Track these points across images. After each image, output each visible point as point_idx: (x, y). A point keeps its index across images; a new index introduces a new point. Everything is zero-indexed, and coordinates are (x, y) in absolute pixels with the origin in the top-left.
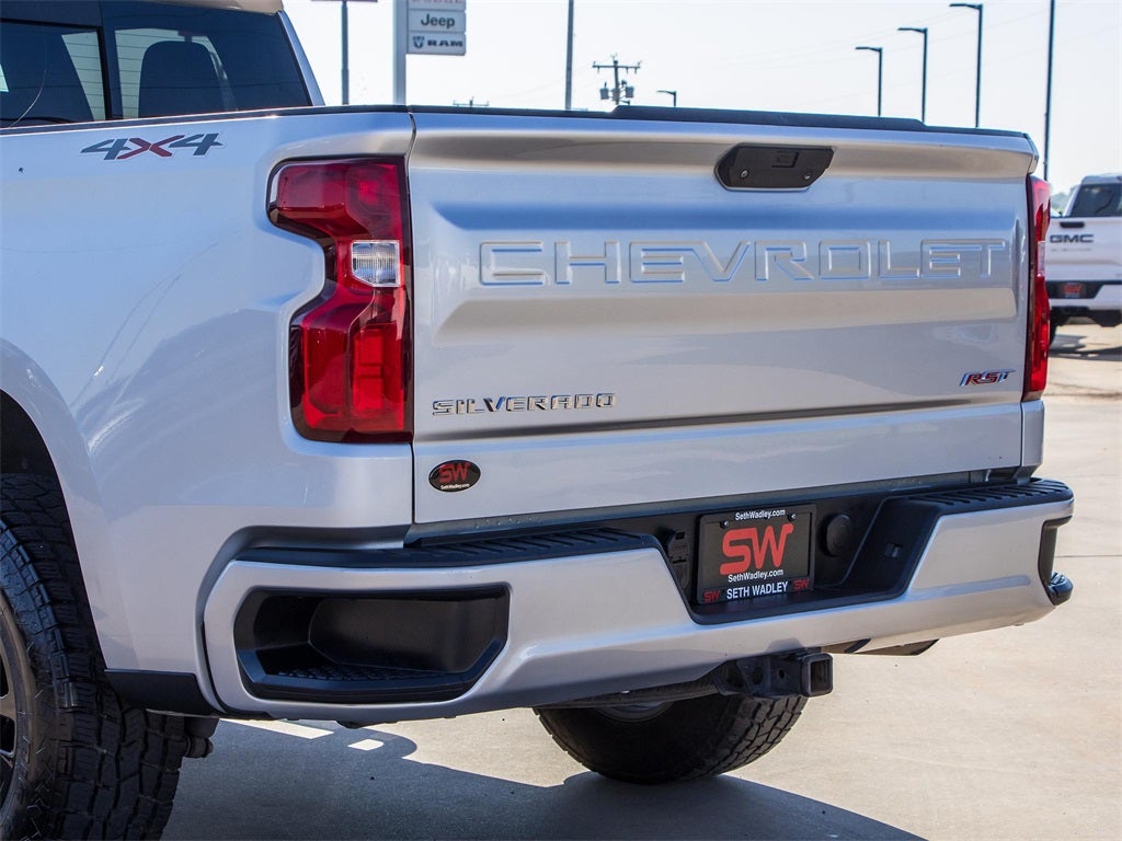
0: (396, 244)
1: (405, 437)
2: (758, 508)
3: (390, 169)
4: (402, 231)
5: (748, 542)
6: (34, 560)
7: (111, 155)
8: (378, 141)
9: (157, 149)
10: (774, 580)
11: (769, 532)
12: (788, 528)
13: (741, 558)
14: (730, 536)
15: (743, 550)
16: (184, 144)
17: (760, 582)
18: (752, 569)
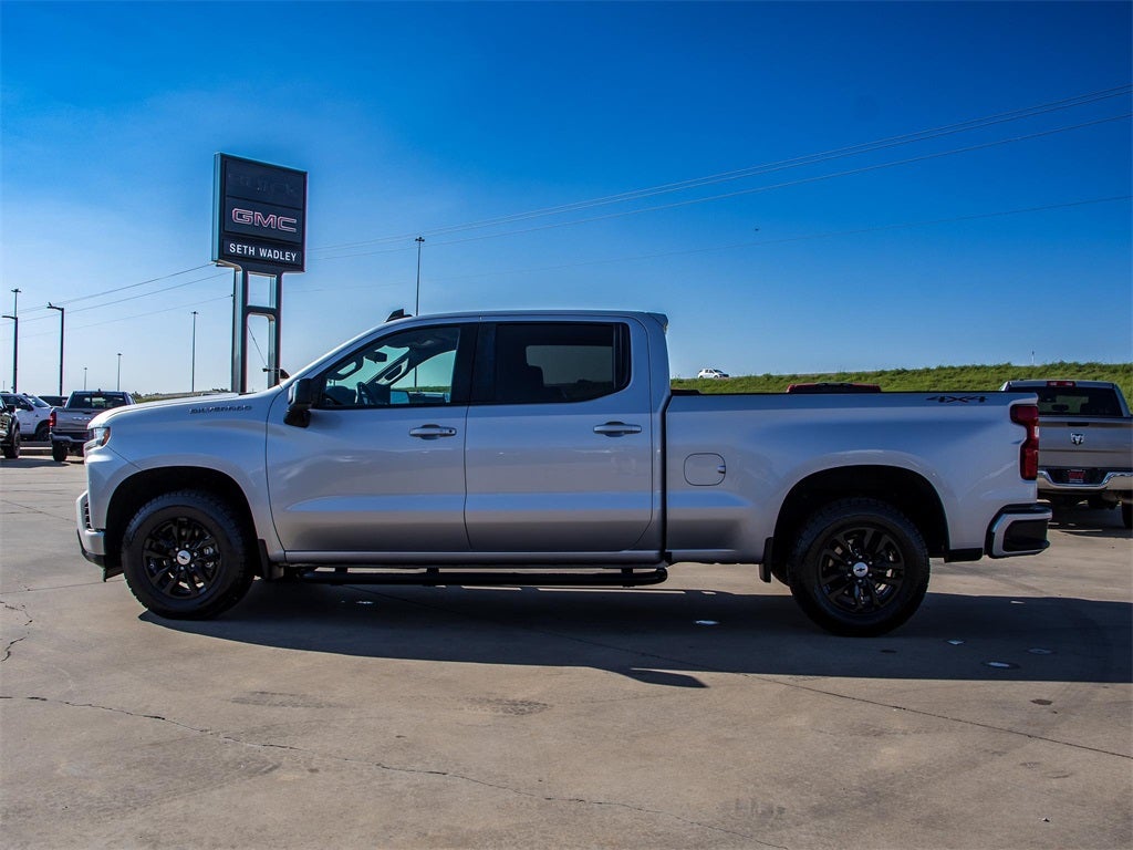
7: (941, 401)
9: (961, 399)
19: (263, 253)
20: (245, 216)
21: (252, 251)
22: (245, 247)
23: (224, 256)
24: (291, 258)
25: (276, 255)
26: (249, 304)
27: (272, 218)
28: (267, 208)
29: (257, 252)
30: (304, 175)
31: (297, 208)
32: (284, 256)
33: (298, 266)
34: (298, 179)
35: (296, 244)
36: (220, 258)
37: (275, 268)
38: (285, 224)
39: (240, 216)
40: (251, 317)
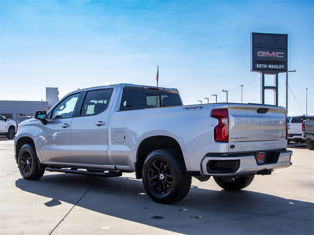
0: (227, 119)
1: (228, 142)
2: (261, 152)
3: (226, 110)
4: (228, 117)
5: (260, 156)
6: (175, 158)
7: (187, 109)
8: (225, 107)
9: (194, 108)
10: (262, 161)
11: (262, 155)
12: (264, 155)
13: (259, 158)
14: (258, 155)
15: (259, 157)
16: (198, 107)
17: (261, 161)
18: (260, 160)
19: (270, 66)
20: (263, 54)
21: (265, 66)
22: (263, 65)
23: (255, 69)
24: (282, 67)
25: (276, 67)
26: (265, 86)
27: (273, 53)
28: (271, 50)
29: (268, 66)
30: (286, 36)
31: (284, 49)
32: (279, 67)
33: (285, 70)
34: (284, 37)
35: (284, 62)
36: (253, 70)
37: (275, 72)
38: (279, 55)
39: (261, 54)
40: (266, 90)
